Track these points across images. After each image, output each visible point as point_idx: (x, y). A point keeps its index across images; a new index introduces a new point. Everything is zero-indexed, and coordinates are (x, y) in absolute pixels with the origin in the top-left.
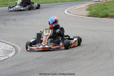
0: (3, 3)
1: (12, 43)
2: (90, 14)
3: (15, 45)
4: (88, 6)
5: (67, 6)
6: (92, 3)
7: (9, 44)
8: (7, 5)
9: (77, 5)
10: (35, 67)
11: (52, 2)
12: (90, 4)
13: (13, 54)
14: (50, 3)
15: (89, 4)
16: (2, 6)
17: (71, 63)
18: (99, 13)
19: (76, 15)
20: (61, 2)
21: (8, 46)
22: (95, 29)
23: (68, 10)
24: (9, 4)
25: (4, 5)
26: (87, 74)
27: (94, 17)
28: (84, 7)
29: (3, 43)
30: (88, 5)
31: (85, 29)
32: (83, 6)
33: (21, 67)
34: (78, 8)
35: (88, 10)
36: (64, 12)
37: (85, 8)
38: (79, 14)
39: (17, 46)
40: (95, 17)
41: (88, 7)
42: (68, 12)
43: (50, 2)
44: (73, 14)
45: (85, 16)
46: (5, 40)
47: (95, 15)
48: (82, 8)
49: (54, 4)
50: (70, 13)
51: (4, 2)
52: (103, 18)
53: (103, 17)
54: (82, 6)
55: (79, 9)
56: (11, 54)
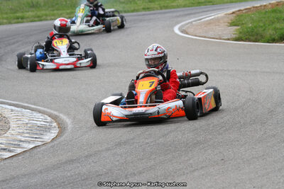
0: (12, 15)
1: (48, 108)
2: (241, 33)
3: (56, 113)
4: (234, 15)
5: (178, 17)
6: (242, 8)
7: (40, 112)
8: (22, 18)
9: (205, 13)
10: (117, 163)
11: (136, 8)
12: (239, 11)
13: (53, 135)
14: (133, 11)
15: (234, 10)
16: (10, 23)
17: (209, 151)
18: (264, 30)
19: (205, 37)
20: (161, 9)
21: (39, 115)
22: (258, 69)
23: (182, 26)
24: (28, 18)
25: (16, 21)
26: (259, 176)
27: (250, 41)
28: (223, 18)
29: (23, 110)
30: (233, 13)
31: (232, 70)
32: (219, 15)
33: (79, 165)
34: (207, 21)
35: (233, 24)
36: (173, 31)
37: (226, 20)
38: (211, 34)
39: (62, 116)
40: (254, 42)
41: (232, 17)
42: (182, 32)
43: (132, 9)
44: (196, 36)
45: (228, 39)
46: (27, 103)
47: (252, 36)
48: (218, 20)
49: (144, 13)
50: (187, 33)
51: (15, 13)
52: (274, 44)
53: (274, 41)
54: (216, 16)
55: (209, 23)
56: (48, 134)
